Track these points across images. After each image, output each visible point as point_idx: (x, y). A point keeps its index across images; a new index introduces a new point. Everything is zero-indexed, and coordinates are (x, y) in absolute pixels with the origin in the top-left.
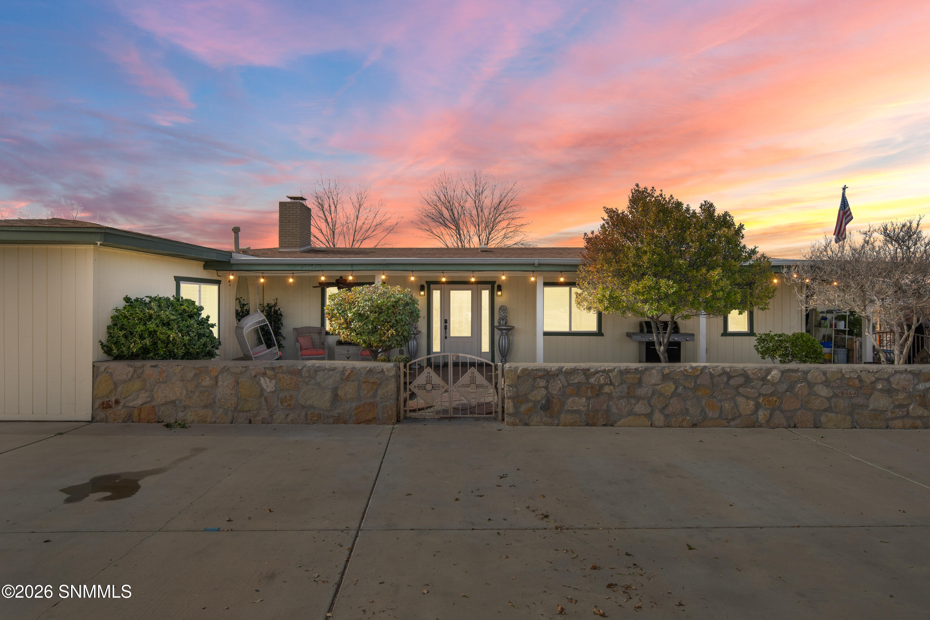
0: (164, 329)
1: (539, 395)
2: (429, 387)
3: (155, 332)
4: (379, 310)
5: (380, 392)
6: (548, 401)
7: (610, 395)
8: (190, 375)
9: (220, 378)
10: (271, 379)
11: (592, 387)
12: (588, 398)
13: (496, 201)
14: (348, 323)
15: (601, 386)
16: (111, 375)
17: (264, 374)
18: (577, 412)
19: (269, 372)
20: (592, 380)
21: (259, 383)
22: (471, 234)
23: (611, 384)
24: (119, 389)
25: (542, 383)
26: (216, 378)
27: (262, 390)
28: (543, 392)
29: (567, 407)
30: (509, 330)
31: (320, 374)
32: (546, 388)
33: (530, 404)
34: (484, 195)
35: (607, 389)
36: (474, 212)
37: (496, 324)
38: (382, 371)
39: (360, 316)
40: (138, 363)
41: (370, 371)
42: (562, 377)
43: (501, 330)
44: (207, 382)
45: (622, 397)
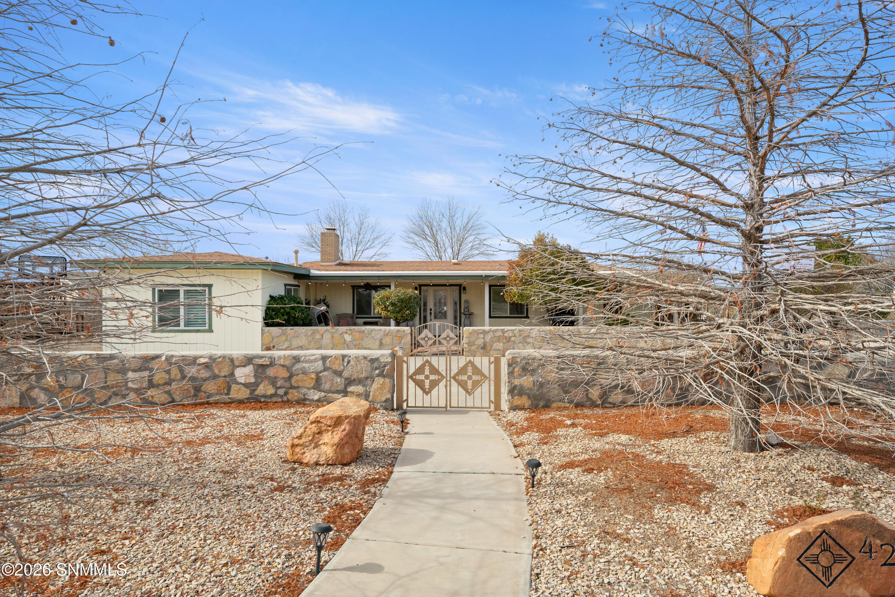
0: (293, 311)
1: (480, 342)
2: (426, 339)
3: (289, 312)
4: (402, 301)
5: (403, 341)
6: (485, 345)
7: (514, 342)
8: (310, 333)
9: (324, 335)
10: (349, 335)
11: (506, 338)
12: (504, 343)
13: (465, 220)
14: (386, 308)
15: (510, 337)
16: (271, 333)
17: (346, 333)
18: (499, 350)
19: (348, 332)
20: (506, 335)
21: (343, 337)
22: (446, 245)
23: (515, 336)
24: (275, 341)
25: (482, 336)
26: (322, 335)
27: (345, 340)
28: (482, 340)
29: (494, 348)
30: (470, 314)
31: (374, 332)
32: (484, 338)
33: (476, 346)
34: (455, 217)
35: (513, 339)
36: (449, 230)
37: (462, 311)
38: (404, 331)
39: (393, 304)
40: (284, 328)
41: (398, 331)
42: (491, 333)
43: (465, 314)
44: (318, 336)
45: (520, 343)
